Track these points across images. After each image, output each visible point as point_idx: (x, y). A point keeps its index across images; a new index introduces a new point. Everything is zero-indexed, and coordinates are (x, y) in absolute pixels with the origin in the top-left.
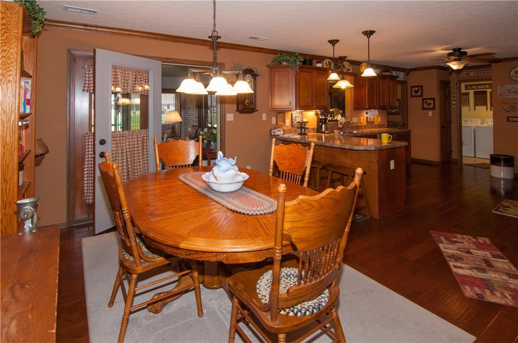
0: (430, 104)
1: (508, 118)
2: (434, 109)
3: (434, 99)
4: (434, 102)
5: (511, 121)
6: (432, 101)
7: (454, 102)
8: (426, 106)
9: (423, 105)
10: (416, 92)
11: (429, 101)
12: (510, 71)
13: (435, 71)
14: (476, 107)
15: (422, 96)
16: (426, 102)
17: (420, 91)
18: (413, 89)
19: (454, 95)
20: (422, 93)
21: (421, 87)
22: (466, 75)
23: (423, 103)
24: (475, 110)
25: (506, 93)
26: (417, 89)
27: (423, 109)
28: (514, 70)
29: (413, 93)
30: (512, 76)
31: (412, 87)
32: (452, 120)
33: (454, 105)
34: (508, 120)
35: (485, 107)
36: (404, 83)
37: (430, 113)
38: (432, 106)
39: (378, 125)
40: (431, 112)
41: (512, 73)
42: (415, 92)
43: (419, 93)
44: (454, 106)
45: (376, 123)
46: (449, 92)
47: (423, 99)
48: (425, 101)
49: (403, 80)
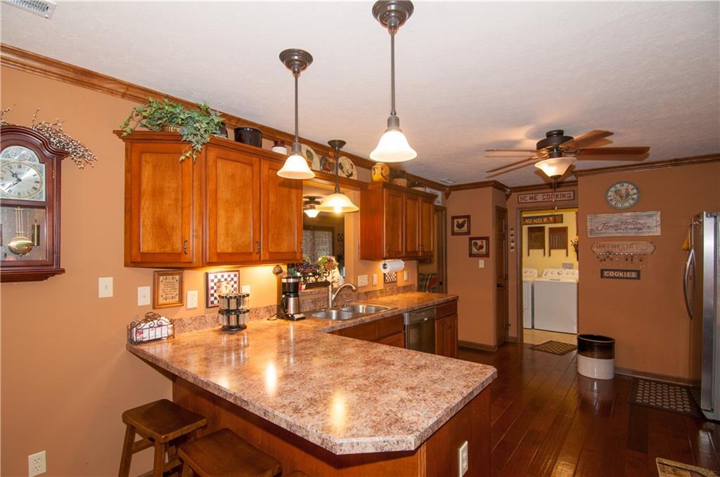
0: (481, 247)
1: (602, 271)
2: (487, 255)
3: (487, 239)
4: (488, 245)
5: (607, 277)
6: (484, 241)
7: (513, 244)
8: (475, 250)
9: (470, 250)
10: (460, 226)
11: (479, 242)
12: (608, 190)
13: (490, 189)
14: (531, 251)
15: (468, 233)
16: (476, 244)
17: (466, 225)
18: (456, 221)
19: (513, 232)
20: (469, 227)
21: (468, 217)
22: (530, 199)
23: (470, 245)
24: (529, 255)
25: (600, 228)
26: (461, 221)
27: (471, 255)
28: (613, 189)
29: (456, 229)
30: (609, 198)
31: (453, 218)
33: (512, 248)
34: (602, 276)
35: (542, 251)
36: (442, 211)
37: (481, 263)
38: (484, 250)
39: (404, 287)
40: (483, 261)
41: (610, 193)
42: (457, 226)
43: (465, 229)
44: (512, 250)
45: (400, 283)
46: (506, 227)
47: (471, 239)
48: (473, 241)
49: (440, 205)
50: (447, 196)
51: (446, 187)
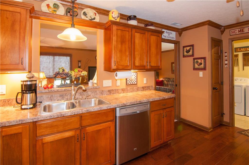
0: (201, 64)
2: (204, 69)
3: (204, 58)
4: (205, 62)
6: (203, 60)
7: (226, 62)
8: (196, 66)
9: (194, 65)
10: (188, 51)
11: (199, 61)
13: (206, 27)
14: (245, 67)
15: (193, 55)
16: (197, 62)
17: (191, 51)
18: (185, 48)
19: (226, 54)
20: (193, 52)
21: (193, 46)
22: (239, 31)
23: (194, 62)
24: (243, 70)
26: (188, 48)
27: (195, 69)
29: (185, 53)
31: (184, 47)
32: (224, 80)
33: (226, 65)
36: (177, 44)
37: (201, 74)
38: (202, 66)
39: (143, 88)
40: (202, 72)
42: (186, 52)
43: (191, 53)
44: (226, 66)
45: (140, 85)
46: (222, 51)
47: (194, 59)
48: (196, 60)
49: (175, 39)
50: (180, 34)
51: (179, 29)
